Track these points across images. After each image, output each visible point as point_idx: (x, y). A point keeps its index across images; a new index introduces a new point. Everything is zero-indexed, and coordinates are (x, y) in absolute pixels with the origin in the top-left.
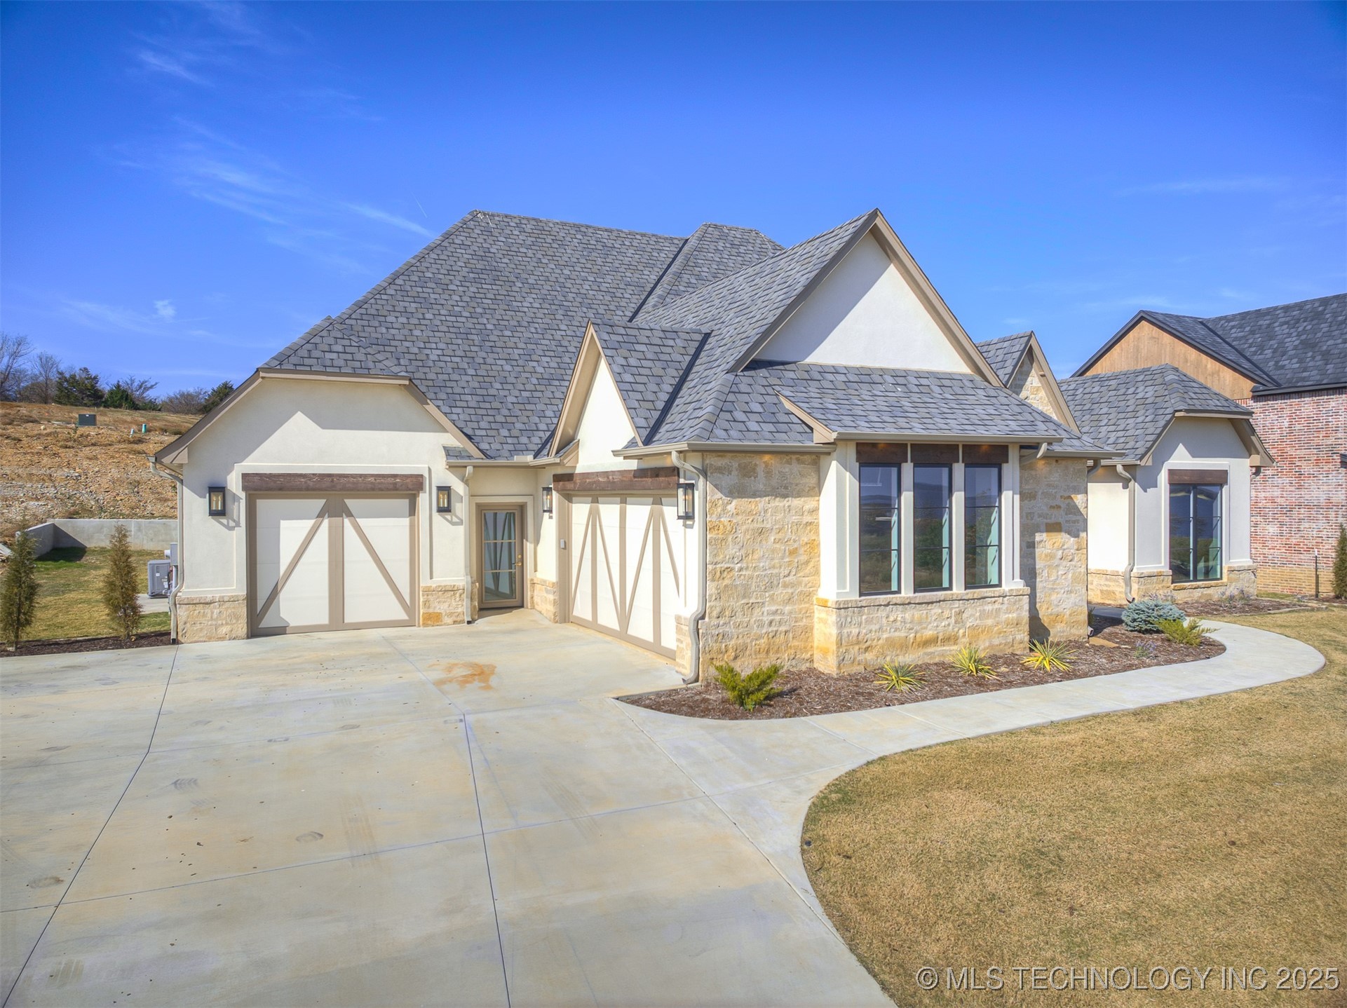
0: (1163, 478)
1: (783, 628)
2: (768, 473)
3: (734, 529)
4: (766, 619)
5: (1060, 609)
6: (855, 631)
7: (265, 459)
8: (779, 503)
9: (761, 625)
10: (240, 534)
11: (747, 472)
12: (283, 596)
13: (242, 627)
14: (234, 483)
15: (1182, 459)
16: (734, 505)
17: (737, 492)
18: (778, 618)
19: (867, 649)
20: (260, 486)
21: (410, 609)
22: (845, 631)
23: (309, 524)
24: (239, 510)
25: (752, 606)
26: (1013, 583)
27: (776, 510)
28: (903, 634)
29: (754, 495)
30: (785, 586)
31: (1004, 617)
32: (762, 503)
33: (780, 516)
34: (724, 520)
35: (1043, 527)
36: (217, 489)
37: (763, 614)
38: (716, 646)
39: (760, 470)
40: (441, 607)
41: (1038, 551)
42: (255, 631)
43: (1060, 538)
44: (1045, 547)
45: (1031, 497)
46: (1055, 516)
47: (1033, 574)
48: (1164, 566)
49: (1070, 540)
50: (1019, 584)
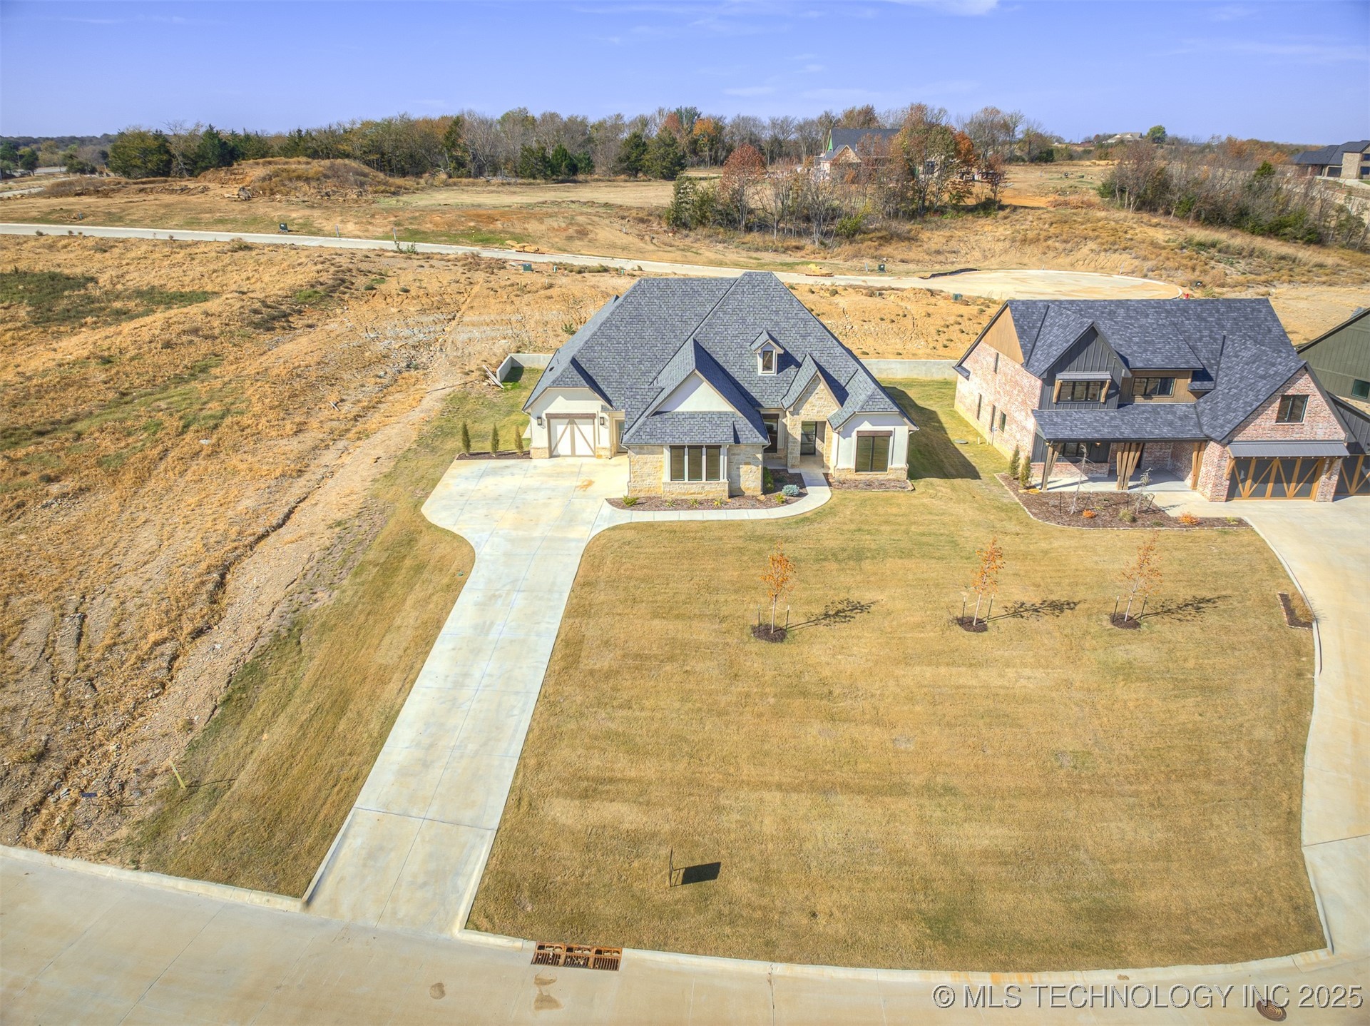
0: (854, 435)
2: (650, 450)
3: (638, 462)
4: (648, 484)
5: (749, 486)
6: (667, 489)
7: (552, 410)
8: (651, 456)
9: (646, 485)
10: (546, 430)
11: (641, 449)
12: (559, 446)
13: (547, 456)
14: (544, 416)
15: (866, 427)
16: (638, 457)
17: (637, 454)
18: (651, 484)
19: (672, 495)
20: (551, 417)
21: (594, 452)
22: (665, 489)
23: (564, 427)
24: (546, 423)
25: (642, 481)
26: (723, 480)
28: (684, 491)
29: (643, 454)
30: (653, 476)
31: (719, 489)
32: (646, 456)
33: (651, 459)
34: (636, 460)
35: (744, 464)
36: (539, 418)
38: (633, 489)
39: (645, 448)
40: (602, 453)
41: (741, 470)
42: (551, 456)
43: (749, 467)
44: (744, 469)
45: (738, 454)
46: (748, 460)
47: (739, 476)
48: (852, 466)
49: (754, 468)
50: (726, 480)
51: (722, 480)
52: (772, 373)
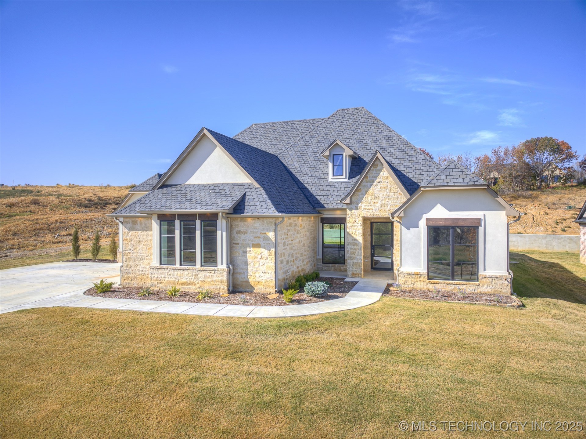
0: (422, 224)
1: (146, 273)
2: (141, 223)
3: (131, 240)
4: (141, 269)
5: (260, 279)
6: (156, 276)
8: (145, 233)
9: (139, 271)
11: (134, 223)
15: (441, 213)
16: (131, 233)
17: (131, 229)
18: (144, 269)
19: (161, 283)
22: (153, 276)
25: (137, 265)
26: (222, 266)
27: (144, 235)
28: (174, 279)
29: (137, 230)
30: (147, 259)
31: (215, 278)
32: (139, 233)
33: (145, 237)
34: (128, 238)
35: (251, 245)
37: (140, 268)
38: (126, 276)
39: (139, 222)
41: (248, 255)
43: (259, 250)
44: (253, 254)
45: (245, 233)
46: (257, 241)
47: (246, 264)
48: (423, 269)
49: (265, 252)
50: (224, 267)
51: (220, 267)
52: (343, 179)
